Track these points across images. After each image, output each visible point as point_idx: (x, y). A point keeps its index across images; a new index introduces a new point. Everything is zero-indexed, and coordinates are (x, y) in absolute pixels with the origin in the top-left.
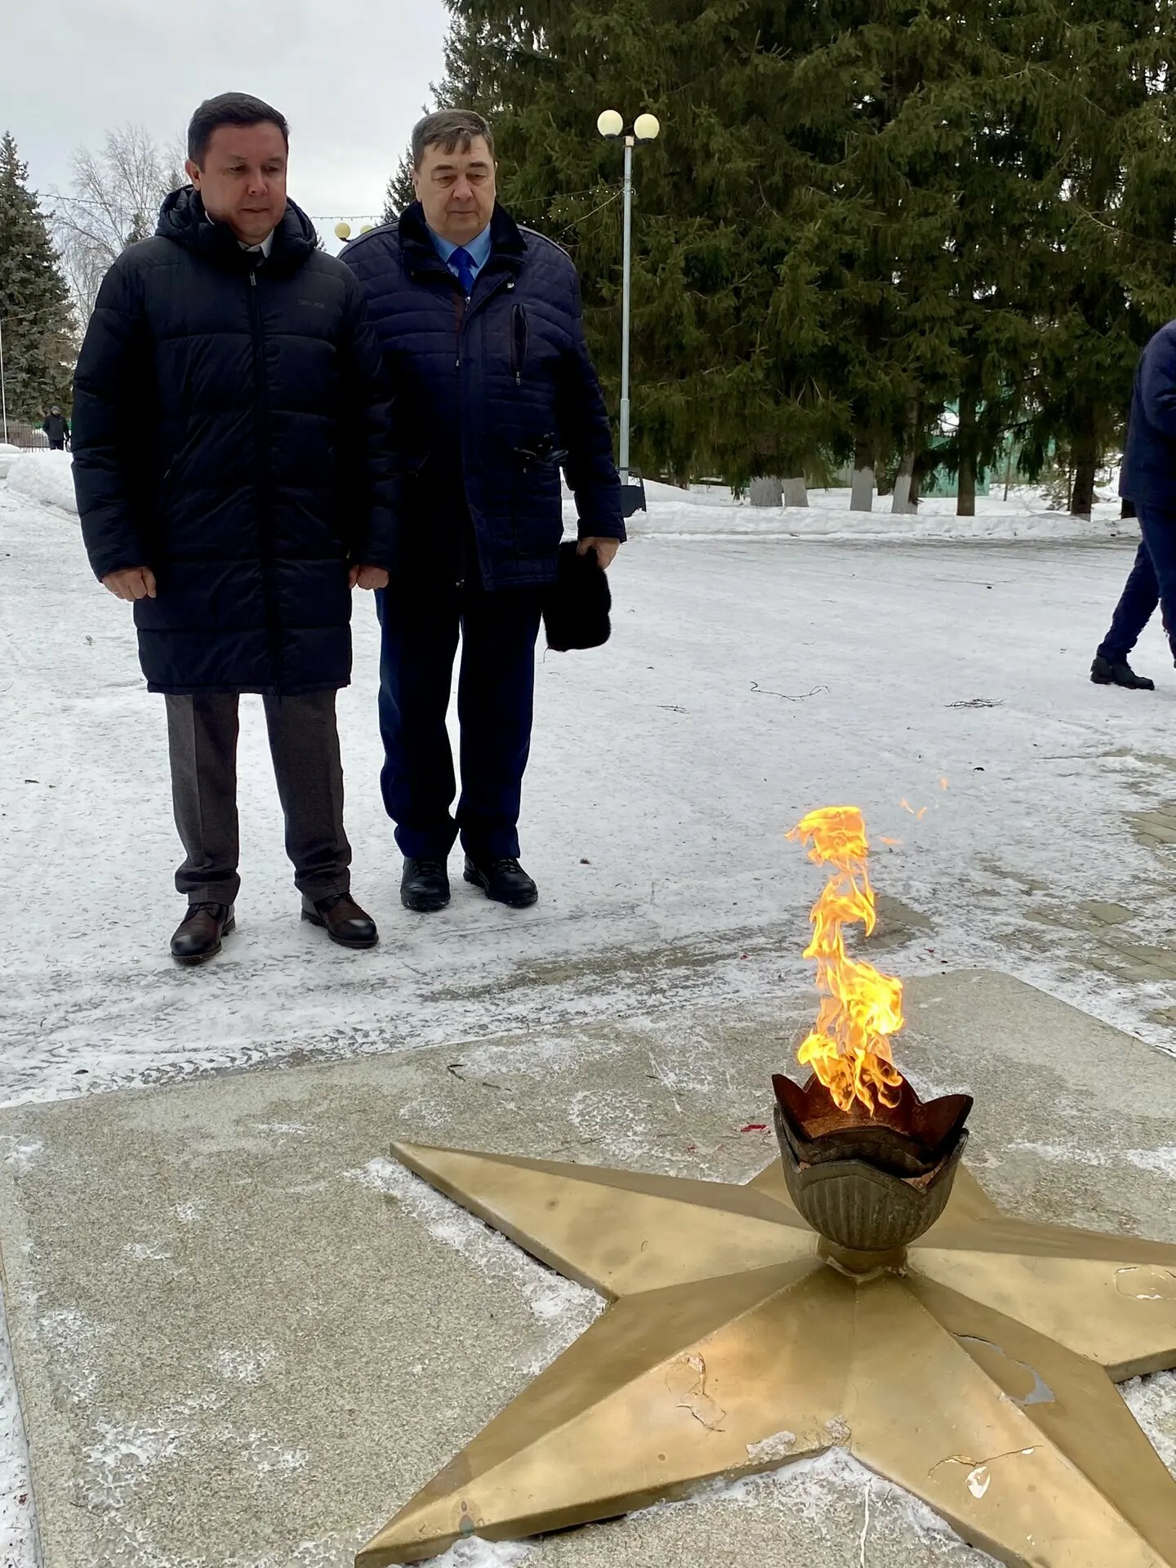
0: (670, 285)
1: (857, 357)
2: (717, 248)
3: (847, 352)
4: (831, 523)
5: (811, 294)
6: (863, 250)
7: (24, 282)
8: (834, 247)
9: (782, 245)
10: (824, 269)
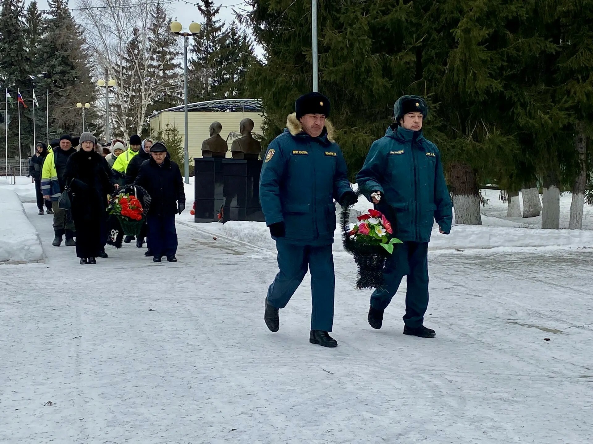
0: (357, 45)
1: (519, 100)
2: (399, 21)
3: (511, 97)
4: (494, 239)
5: (483, 54)
6: (525, 17)
7: (63, 73)
8: (502, 15)
9: (456, 14)
10: (491, 30)
